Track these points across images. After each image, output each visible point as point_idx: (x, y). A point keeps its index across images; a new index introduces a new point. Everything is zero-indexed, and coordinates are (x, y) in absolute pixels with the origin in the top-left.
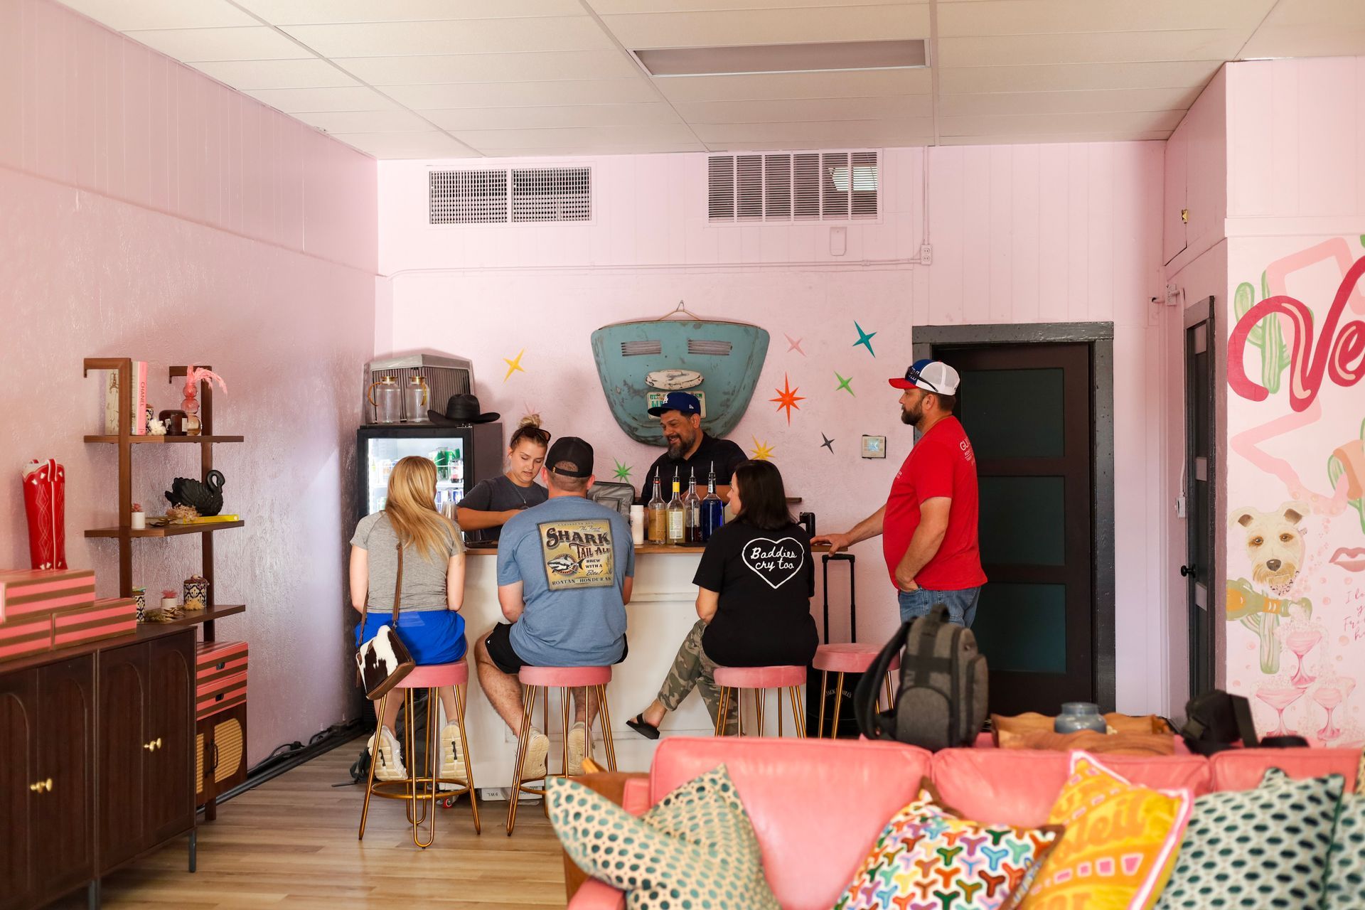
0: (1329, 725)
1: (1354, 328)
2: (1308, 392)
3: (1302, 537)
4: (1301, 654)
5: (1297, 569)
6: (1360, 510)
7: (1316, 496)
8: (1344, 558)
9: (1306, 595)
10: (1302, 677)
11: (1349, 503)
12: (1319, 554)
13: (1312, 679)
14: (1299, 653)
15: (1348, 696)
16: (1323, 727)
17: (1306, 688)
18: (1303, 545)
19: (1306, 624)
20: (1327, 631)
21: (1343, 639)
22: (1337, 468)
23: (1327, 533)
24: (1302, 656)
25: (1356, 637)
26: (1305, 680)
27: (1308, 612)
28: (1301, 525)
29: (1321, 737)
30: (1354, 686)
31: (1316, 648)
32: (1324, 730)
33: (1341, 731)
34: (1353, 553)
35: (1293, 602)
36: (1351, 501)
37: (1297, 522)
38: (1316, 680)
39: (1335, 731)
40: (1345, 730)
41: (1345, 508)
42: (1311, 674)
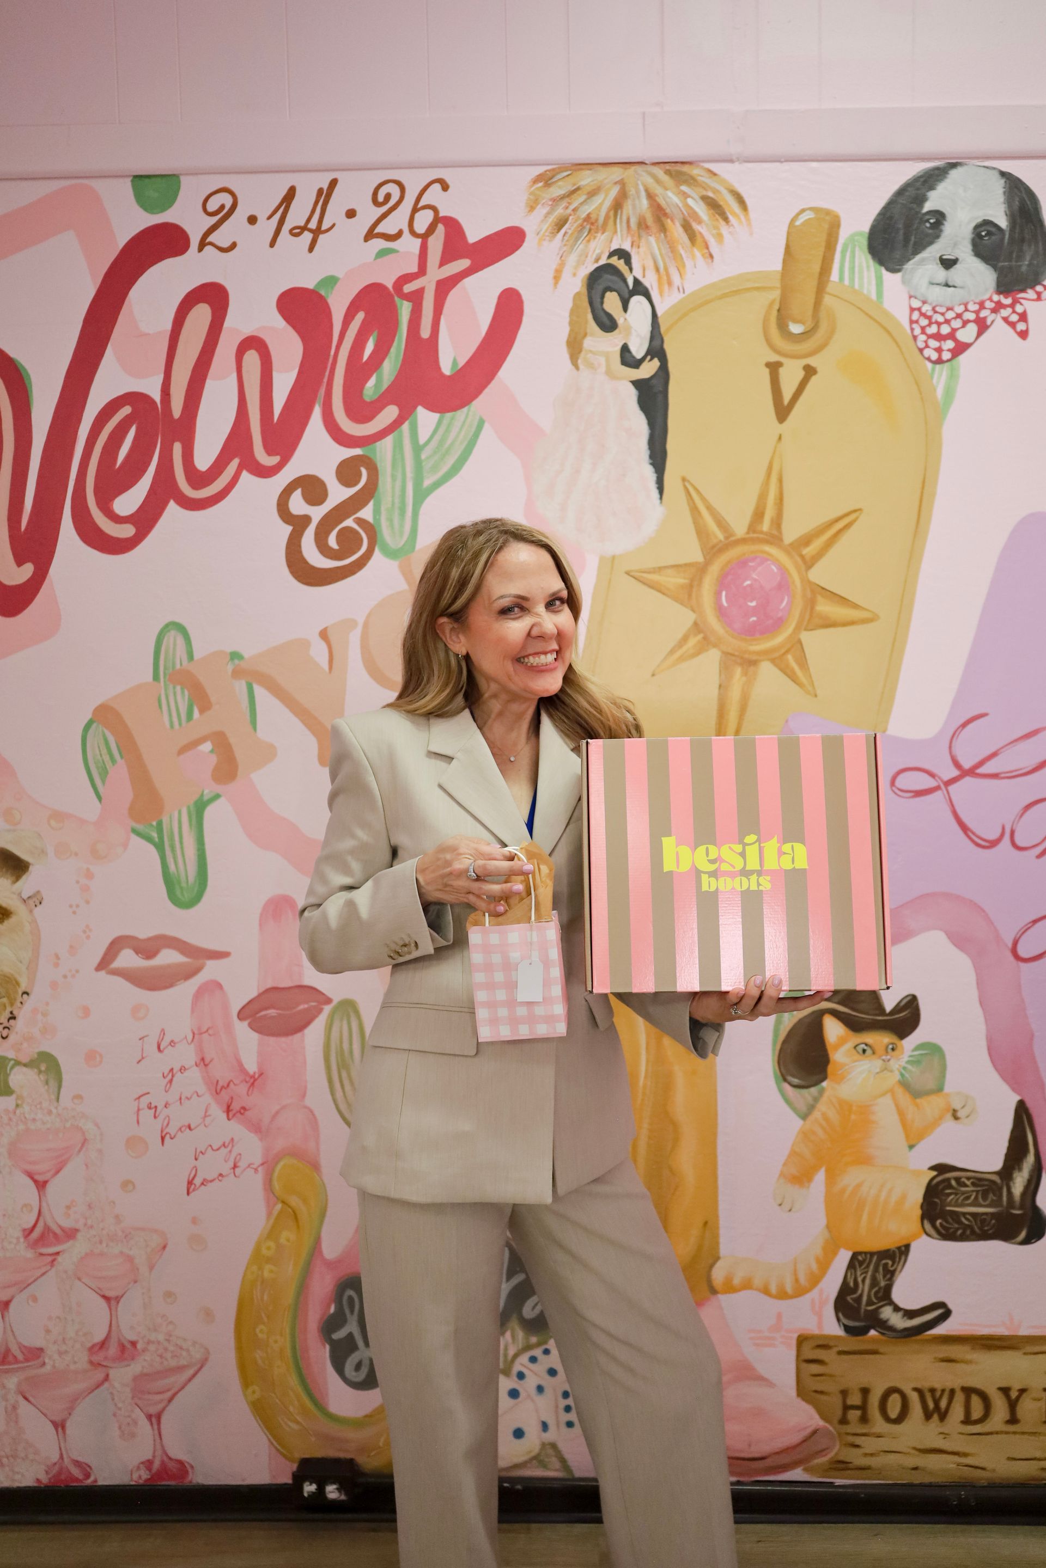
0: (114, 1334)
1: (126, 410)
2: (28, 570)
3: (31, 911)
4: (40, 1178)
5: (23, 987)
6: (160, 847)
7: (59, 816)
8: (127, 959)
9: (45, 1048)
10: (47, 1229)
11: (134, 831)
12: (72, 950)
13: (71, 1234)
14: (37, 1177)
15: (151, 1268)
16: (99, 1337)
17: (58, 1253)
18: (36, 933)
19: (50, 1112)
20: (99, 1128)
21: (135, 1144)
22: (104, 751)
23: (88, 902)
24: (45, 1182)
25: (163, 1139)
26: (55, 1234)
27: (53, 1083)
28: (27, 884)
29: (95, 1359)
30: (164, 1247)
31: (74, 1168)
32: (103, 1345)
33: (139, 1346)
34: (147, 949)
35: (18, 1063)
36: (139, 827)
37: (18, 878)
38: (79, 1236)
39: (128, 1346)
40: (149, 1342)
41: (125, 846)
42: (67, 1224)
